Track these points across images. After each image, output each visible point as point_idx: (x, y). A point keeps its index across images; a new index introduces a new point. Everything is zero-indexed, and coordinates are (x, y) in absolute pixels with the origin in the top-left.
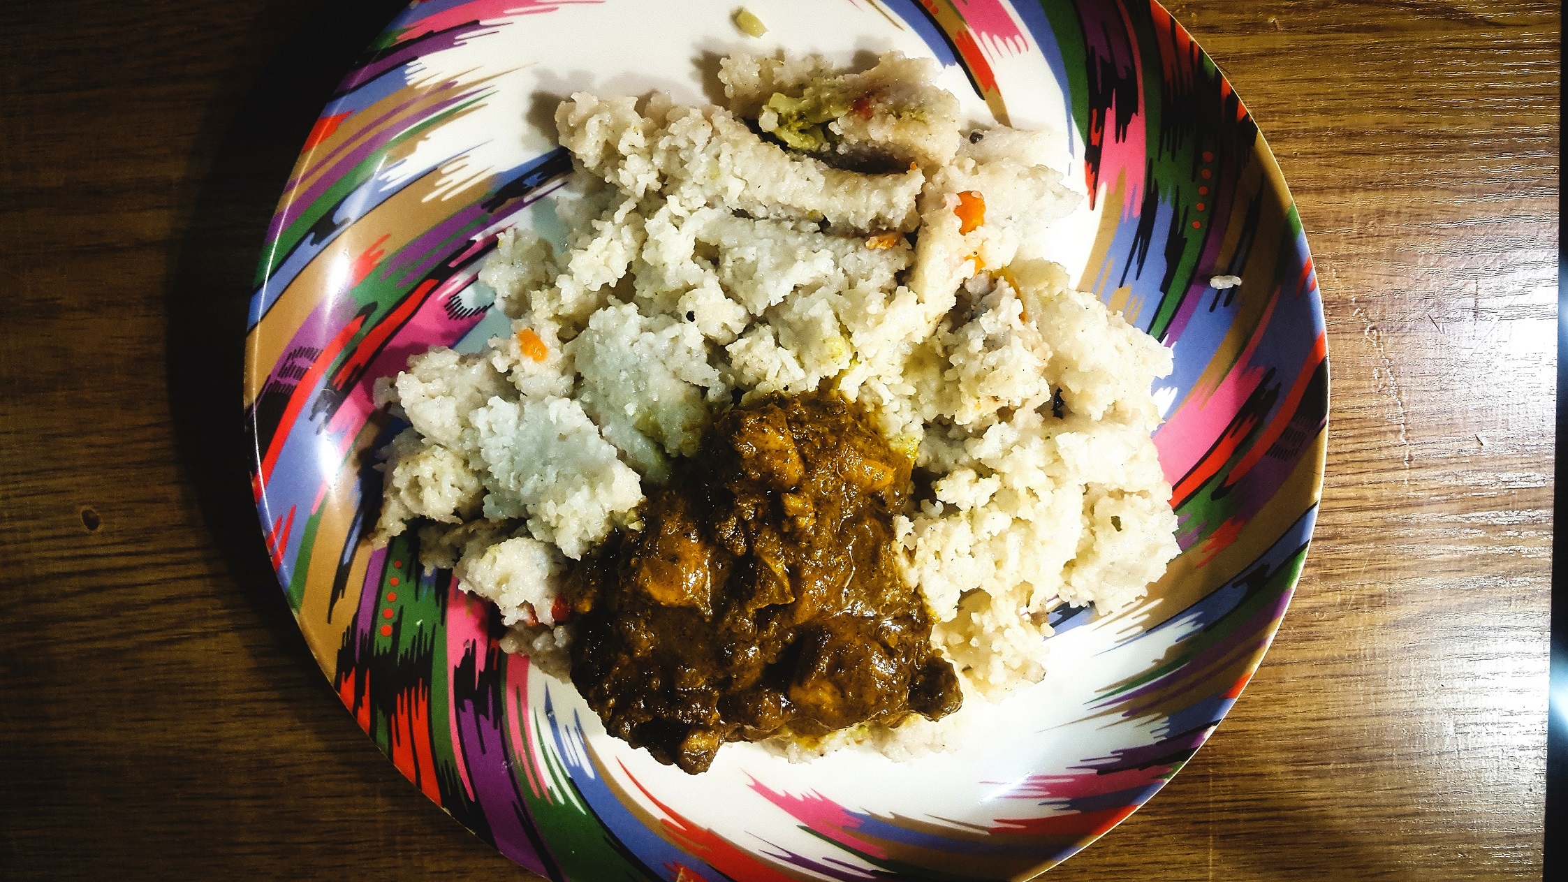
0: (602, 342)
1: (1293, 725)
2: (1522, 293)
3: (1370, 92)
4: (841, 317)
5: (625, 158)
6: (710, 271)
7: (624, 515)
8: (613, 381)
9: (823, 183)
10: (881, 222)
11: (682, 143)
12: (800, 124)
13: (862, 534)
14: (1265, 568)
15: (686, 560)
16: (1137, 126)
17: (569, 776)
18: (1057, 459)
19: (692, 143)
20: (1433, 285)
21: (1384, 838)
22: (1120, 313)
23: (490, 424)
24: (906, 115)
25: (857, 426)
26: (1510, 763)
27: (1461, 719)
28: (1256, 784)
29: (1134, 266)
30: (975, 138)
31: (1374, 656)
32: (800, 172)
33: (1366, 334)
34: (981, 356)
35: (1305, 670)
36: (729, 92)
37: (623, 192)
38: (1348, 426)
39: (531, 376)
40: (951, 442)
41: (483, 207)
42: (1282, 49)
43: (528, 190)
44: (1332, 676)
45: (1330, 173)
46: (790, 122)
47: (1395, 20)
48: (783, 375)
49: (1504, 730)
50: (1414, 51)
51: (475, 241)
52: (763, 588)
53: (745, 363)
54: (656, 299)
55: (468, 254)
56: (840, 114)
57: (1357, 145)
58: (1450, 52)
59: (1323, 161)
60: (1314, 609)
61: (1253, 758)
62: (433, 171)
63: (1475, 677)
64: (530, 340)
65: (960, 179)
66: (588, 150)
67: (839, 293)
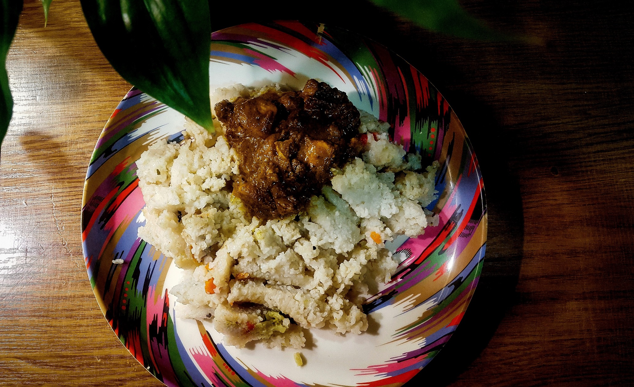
0: (349, 239)
1: (95, 99)
2: (9, 258)
3: (63, 333)
4: (258, 247)
5: (341, 309)
6: (308, 265)
7: (338, 173)
8: (344, 224)
9: (265, 298)
10: (244, 283)
11: (318, 314)
12: (274, 321)
13: (250, 167)
14: (105, 157)
15: (314, 157)
16: (149, 320)
17: (363, 76)
18: (180, 196)
19: (315, 314)
20: (42, 261)
21: (62, 58)
22: (157, 250)
23: (391, 208)
24: (234, 323)
25: (252, 207)
26: (16, 86)
27: (34, 102)
28: (109, 77)
29: (151, 268)
30: (210, 315)
31: (65, 124)
32: (274, 302)
33: (67, 243)
34: (206, 233)
35: (91, 119)
36: (302, 334)
37: (342, 296)
38: (74, 209)
39: (377, 226)
40: (219, 202)
41: (397, 292)
42: (96, 350)
43: (380, 298)
44: (81, 117)
45: (79, 303)
46: (278, 322)
47: (53, 360)
48: (280, 226)
49: (19, 98)
50: (47, 348)
51: (400, 279)
52: (286, 147)
53: (294, 230)
54: (328, 255)
55: (403, 274)
56: (259, 324)
57: (69, 313)
58: (34, 348)
59: (82, 307)
60: (88, 141)
61: (110, 87)
62: (416, 305)
63: (29, 117)
64: (377, 239)
65: (214, 299)
66: (355, 312)
67: (259, 256)
